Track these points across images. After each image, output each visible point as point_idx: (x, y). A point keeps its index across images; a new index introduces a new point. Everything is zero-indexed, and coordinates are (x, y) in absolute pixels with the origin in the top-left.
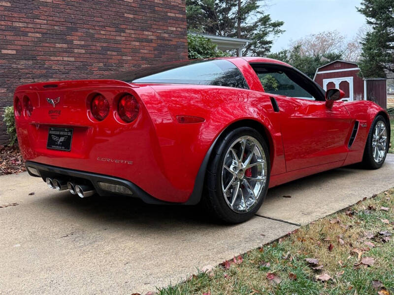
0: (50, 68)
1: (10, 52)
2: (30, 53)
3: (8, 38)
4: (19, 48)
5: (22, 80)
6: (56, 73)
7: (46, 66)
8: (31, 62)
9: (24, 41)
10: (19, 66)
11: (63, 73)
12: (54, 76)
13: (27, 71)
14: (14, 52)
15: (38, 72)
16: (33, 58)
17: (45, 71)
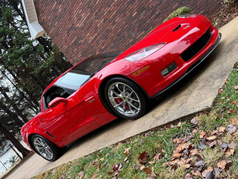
0: (153, 7)
1: (135, 14)
2: (141, 7)
3: (130, 8)
4: (136, 9)
5: (147, 22)
6: (156, 7)
7: (150, 8)
8: (144, 12)
9: (136, 4)
10: (142, 17)
11: (159, 5)
12: (157, 10)
13: (145, 17)
14: (136, 13)
15: (149, 13)
16: (144, 9)
17: (151, 11)
